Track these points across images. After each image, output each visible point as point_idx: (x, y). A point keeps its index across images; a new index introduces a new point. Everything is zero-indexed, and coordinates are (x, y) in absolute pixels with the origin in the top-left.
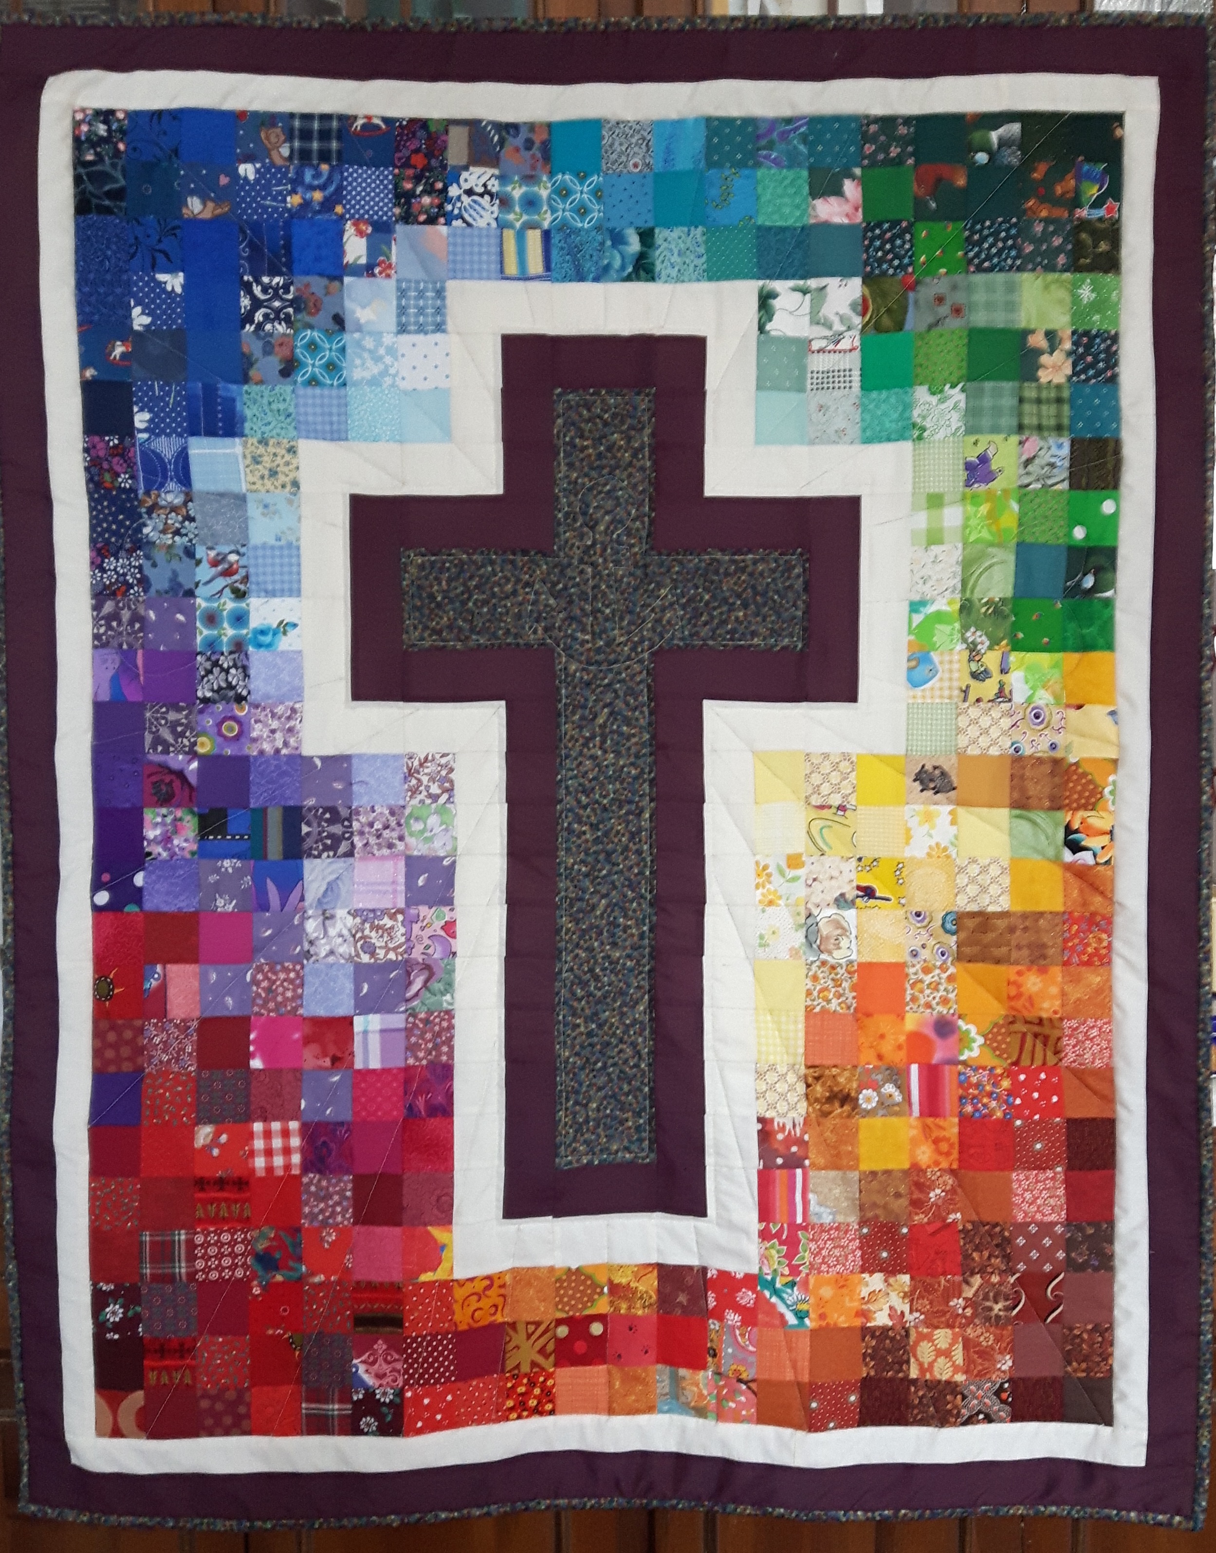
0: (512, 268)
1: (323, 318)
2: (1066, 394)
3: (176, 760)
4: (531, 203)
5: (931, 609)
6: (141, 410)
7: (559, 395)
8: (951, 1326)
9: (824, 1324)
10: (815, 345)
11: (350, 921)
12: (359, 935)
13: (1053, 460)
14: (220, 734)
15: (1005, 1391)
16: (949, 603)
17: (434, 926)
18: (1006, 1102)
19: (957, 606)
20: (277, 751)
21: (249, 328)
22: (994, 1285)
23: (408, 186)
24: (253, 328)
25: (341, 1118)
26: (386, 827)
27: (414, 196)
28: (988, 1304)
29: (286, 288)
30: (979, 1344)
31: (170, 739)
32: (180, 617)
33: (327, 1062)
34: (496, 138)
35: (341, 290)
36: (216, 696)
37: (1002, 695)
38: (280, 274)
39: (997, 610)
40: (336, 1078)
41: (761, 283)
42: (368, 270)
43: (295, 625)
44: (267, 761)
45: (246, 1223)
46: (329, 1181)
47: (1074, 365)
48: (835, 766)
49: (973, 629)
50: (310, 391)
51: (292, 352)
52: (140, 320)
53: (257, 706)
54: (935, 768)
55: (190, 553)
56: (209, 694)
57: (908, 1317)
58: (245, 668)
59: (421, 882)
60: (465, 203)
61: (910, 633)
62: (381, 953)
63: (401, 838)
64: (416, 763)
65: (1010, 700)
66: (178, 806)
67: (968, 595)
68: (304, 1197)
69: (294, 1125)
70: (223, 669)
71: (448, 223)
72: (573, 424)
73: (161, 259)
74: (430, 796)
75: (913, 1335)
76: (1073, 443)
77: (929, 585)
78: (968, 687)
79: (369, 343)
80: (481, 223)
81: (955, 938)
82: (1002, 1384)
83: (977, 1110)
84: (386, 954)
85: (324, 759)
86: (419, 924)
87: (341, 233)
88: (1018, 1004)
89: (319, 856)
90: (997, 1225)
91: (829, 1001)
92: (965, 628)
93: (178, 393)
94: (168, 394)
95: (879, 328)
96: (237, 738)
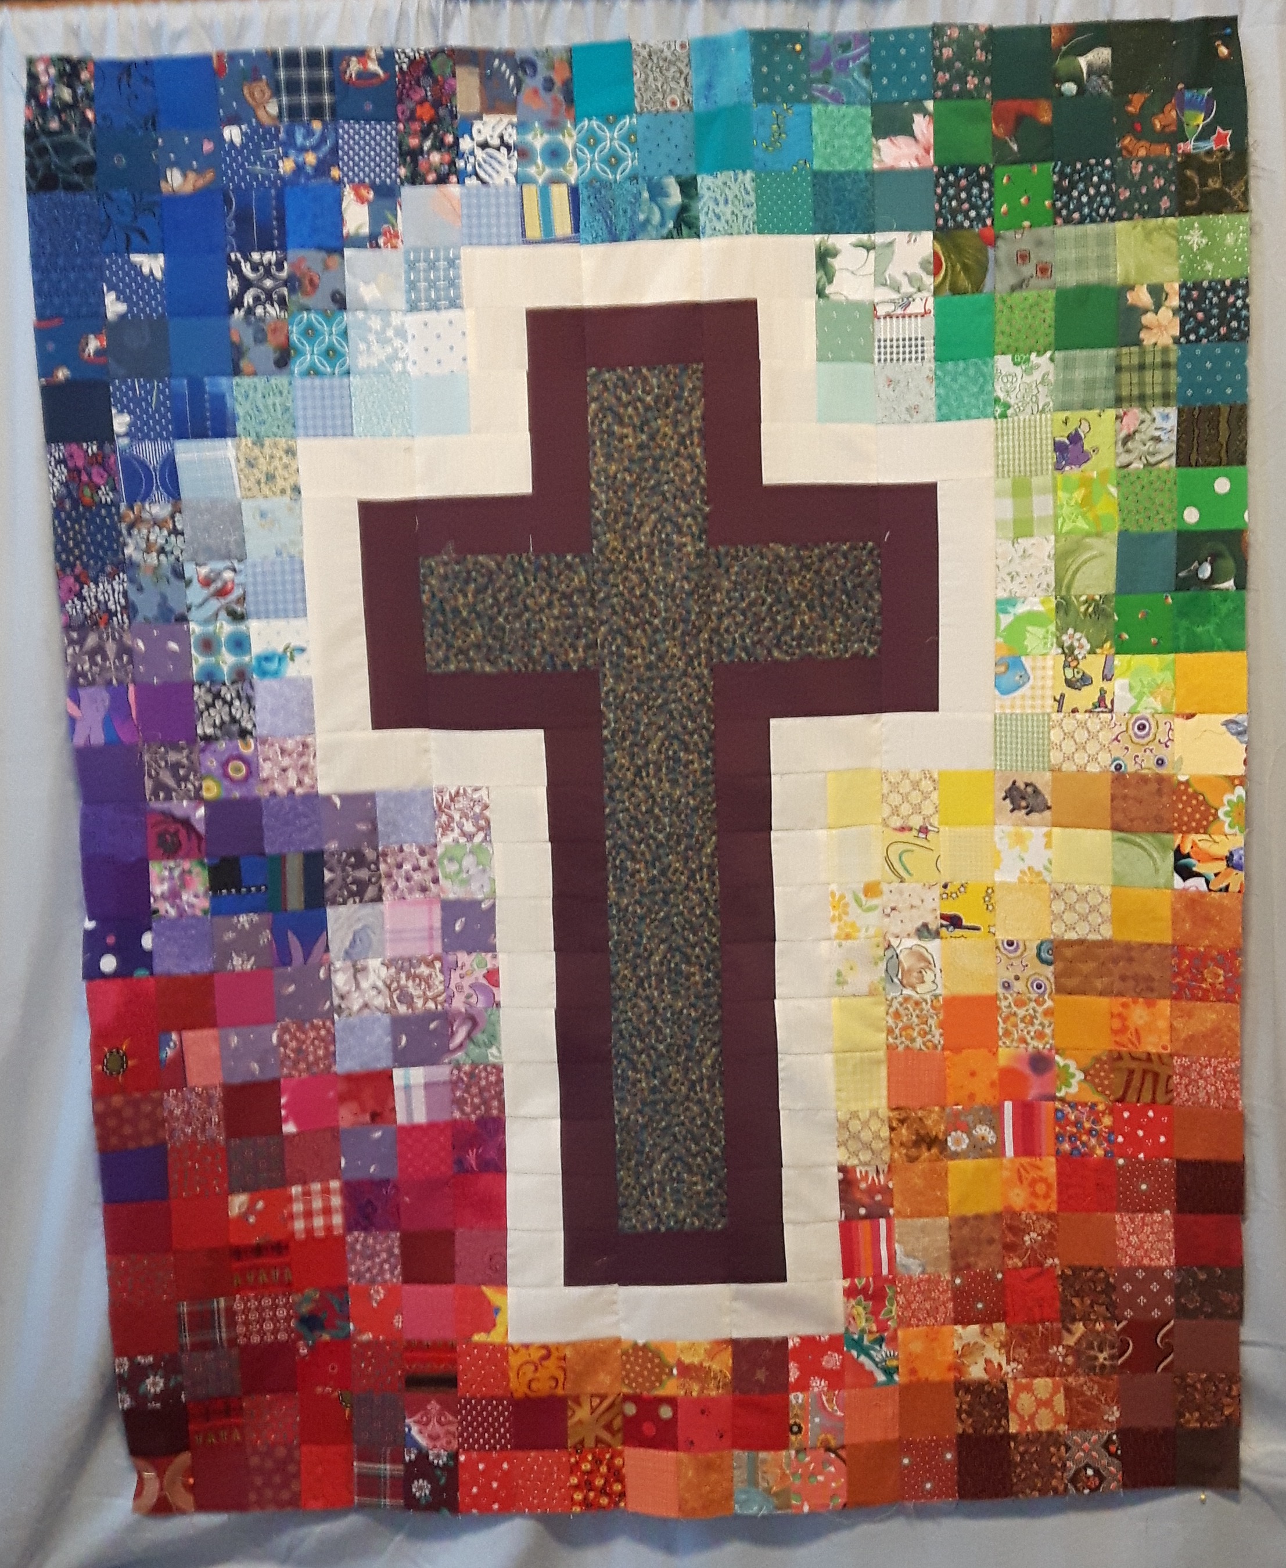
0: (534, 230)
1: (321, 298)
2: (1173, 358)
3: (182, 807)
4: (555, 154)
5: (1021, 609)
6: (121, 412)
7: (593, 376)
8: (1049, 1374)
9: (913, 1378)
10: (881, 311)
11: (384, 972)
12: (395, 985)
13: (1157, 433)
14: (226, 775)
15: (1113, 1442)
16: (1043, 603)
17: (476, 974)
18: (1108, 1141)
19: (1053, 604)
20: (291, 792)
21: (238, 314)
22: (1098, 1333)
23: (414, 142)
24: (242, 313)
25: (385, 1175)
26: (416, 868)
27: (421, 151)
28: (1092, 1353)
29: (280, 266)
30: (1082, 1394)
31: (171, 782)
32: (173, 646)
33: (367, 1118)
34: (512, 80)
35: (343, 264)
36: (219, 733)
37: (1101, 704)
38: (272, 249)
39: (1098, 610)
40: (378, 1134)
41: (818, 238)
42: (372, 241)
43: (302, 650)
44: (281, 803)
45: (288, 1288)
46: (375, 1238)
47: (1182, 324)
48: (916, 785)
49: (1071, 631)
50: (308, 382)
51: (288, 338)
52: (114, 307)
53: (264, 742)
54: (1027, 785)
55: (178, 573)
56: (209, 731)
57: (1006, 1368)
58: (249, 700)
59: (458, 927)
60: (479, 158)
61: (997, 635)
62: (419, 1003)
63: (436, 881)
64: (447, 798)
65: (1111, 711)
66: (187, 856)
67: (1063, 593)
68: (350, 1256)
69: (335, 1184)
70: (225, 701)
71: (461, 181)
72: (610, 409)
73: (136, 239)
74: (464, 834)
75: (1011, 1386)
76: (1180, 413)
77: (1018, 580)
78: (1062, 696)
79: (375, 323)
80: (499, 181)
81: (1051, 968)
82: (1110, 1437)
83: (1075, 1148)
84: (425, 1003)
85: (344, 797)
86: (459, 971)
87: (339, 200)
88: (1123, 1039)
89: (345, 903)
90: (1101, 1270)
91: (913, 1040)
92: (1062, 630)
93: (161, 392)
94: (149, 393)
95: (955, 290)
96: (246, 779)
